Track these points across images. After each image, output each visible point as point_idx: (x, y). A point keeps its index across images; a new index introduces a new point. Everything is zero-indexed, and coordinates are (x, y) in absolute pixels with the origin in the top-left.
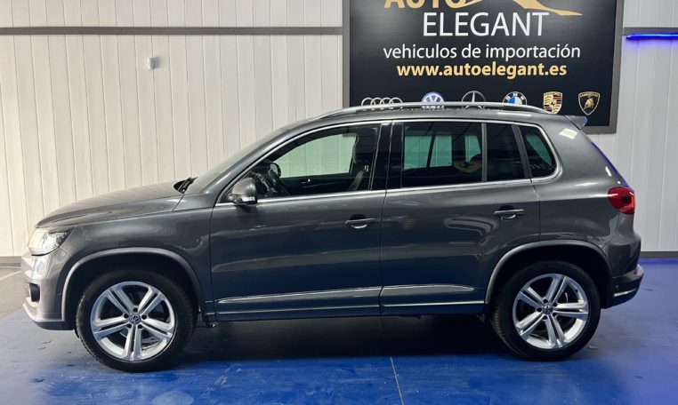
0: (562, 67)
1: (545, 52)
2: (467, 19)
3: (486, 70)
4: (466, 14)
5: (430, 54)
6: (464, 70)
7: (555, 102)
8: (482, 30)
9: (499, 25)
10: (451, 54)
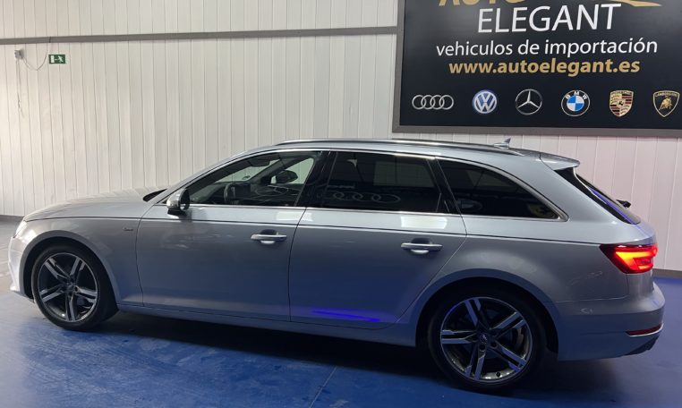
0: (633, 65)
1: (615, 47)
2: (527, 14)
3: (544, 68)
4: (526, 9)
5: (484, 51)
6: (520, 67)
7: (624, 101)
8: (543, 25)
9: (561, 19)
10: (506, 51)
